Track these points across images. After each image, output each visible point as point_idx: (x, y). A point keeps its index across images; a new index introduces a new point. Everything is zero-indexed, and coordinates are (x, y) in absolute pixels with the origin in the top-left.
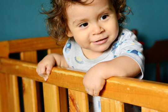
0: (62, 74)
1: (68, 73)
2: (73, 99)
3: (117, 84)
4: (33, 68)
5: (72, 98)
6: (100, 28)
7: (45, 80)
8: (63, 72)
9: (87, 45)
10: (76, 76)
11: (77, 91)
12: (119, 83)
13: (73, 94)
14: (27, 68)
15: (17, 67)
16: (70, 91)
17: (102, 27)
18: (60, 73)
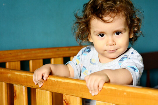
0: (58, 81)
1: (64, 80)
2: (68, 103)
3: (114, 90)
4: (26, 76)
5: (66, 102)
6: (113, 41)
7: (40, 86)
8: (59, 80)
9: (102, 52)
10: (72, 83)
11: (72, 96)
12: (116, 89)
13: (68, 99)
14: (21, 76)
15: (9, 75)
16: (65, 96)
17: (115, 41)
18: (56, 80)
